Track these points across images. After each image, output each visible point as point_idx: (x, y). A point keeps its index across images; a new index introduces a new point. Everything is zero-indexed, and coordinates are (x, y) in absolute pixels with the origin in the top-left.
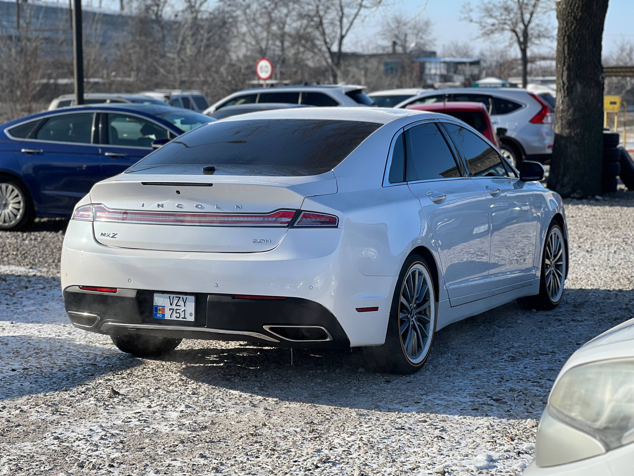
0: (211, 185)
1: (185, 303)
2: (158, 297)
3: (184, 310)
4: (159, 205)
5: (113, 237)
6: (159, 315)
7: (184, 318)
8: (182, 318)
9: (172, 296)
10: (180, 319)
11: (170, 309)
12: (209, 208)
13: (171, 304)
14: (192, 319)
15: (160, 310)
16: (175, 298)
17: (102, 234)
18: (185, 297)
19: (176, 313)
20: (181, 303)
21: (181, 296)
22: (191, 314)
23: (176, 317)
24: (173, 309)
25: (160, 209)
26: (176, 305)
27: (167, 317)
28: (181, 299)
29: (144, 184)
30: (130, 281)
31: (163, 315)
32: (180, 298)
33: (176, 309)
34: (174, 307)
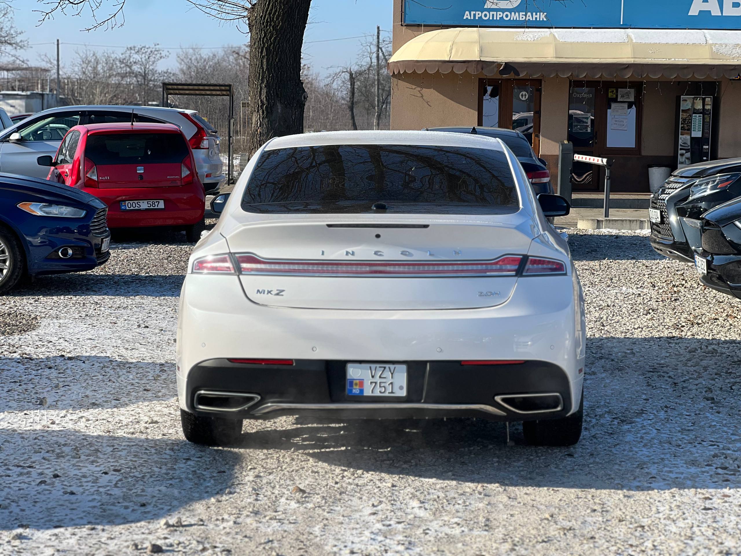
0: (426, 226)
1: (392, 374)
2: (354, 368)
3: (392, 383)
4: (347, 253)
5: (277, 294)
6: (356, 390)
7: (392, 392)
8: (389, 393)
9: (373, 366)
10: (386, 394)
11: (371, 383)
12: (418, 256)
13: (373, 377)
14: (403, 393)
15: (356, 384)
16: (378, 368)
17: (258, 291)
18: (392, 366)
19: (380, 387)
20: (387, 374)
21: (387, 366)
22: (401, 388)
23: (380, 392)
24: (376, 383)
25: (350, 257)
26: (380, 377)
27: (368, 392)
28: (387, 369)
29: (329, 226)
30: (314, 349)
31: (362, 391)
32: (385, 368)
33: (380, 383)
34: (377, 379)
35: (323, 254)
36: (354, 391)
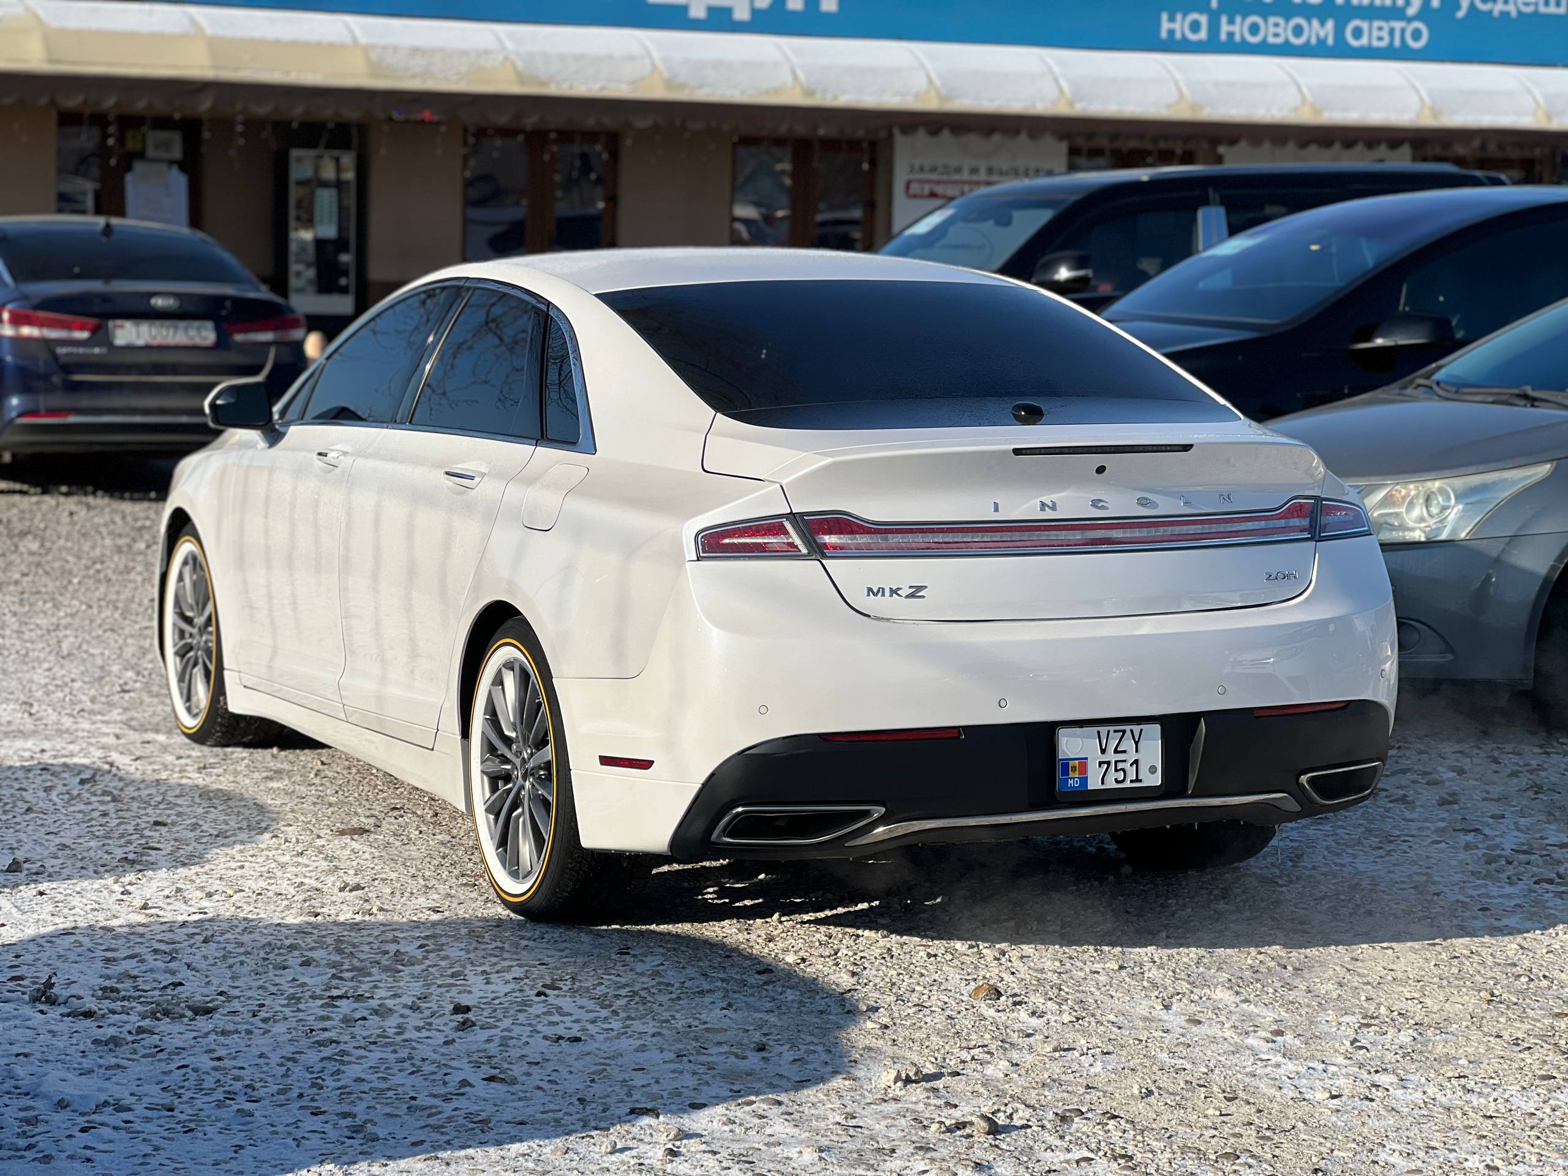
0: (1186, 448)
1: (1137, 743)
2: (1069, 736)
3: (1136, 762)
4: (1043, 505)
5: (911, 596)
6: (1073, 783)
7: (1138, 780)
8: (1132, 781)
9: (1103, 730)
10: (1127, 784)
11: (1101, 763)
12: (1166, 506)
13: (1103, 751)
14: (1156, 780)
15: (1074, 769)
16: (1111, 733)
17: (870, 590)
18: (1137, 729)
19: (1116, 770)
20: (1128, 744)
21: (1128, 728)
22: (1153, 770)
23: (1116, 781)
24: (1108, 763)
25: (1049, 514)
26: (1116, 751)
27: (1094, 784)
28: (1128, 734)
29: (1017, 452)
30: (1003, 703)
31: (1084, 781)
32: (1124, 732)
33: (1116, 762)
34: (1111, 756)
35: (996, 510)
36: (1071, 782)
